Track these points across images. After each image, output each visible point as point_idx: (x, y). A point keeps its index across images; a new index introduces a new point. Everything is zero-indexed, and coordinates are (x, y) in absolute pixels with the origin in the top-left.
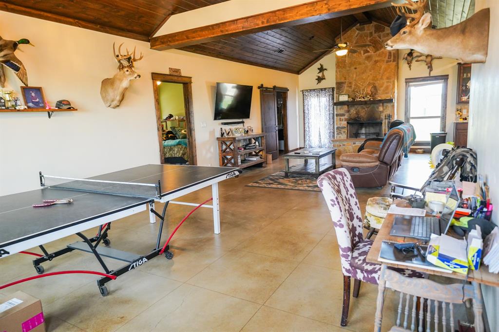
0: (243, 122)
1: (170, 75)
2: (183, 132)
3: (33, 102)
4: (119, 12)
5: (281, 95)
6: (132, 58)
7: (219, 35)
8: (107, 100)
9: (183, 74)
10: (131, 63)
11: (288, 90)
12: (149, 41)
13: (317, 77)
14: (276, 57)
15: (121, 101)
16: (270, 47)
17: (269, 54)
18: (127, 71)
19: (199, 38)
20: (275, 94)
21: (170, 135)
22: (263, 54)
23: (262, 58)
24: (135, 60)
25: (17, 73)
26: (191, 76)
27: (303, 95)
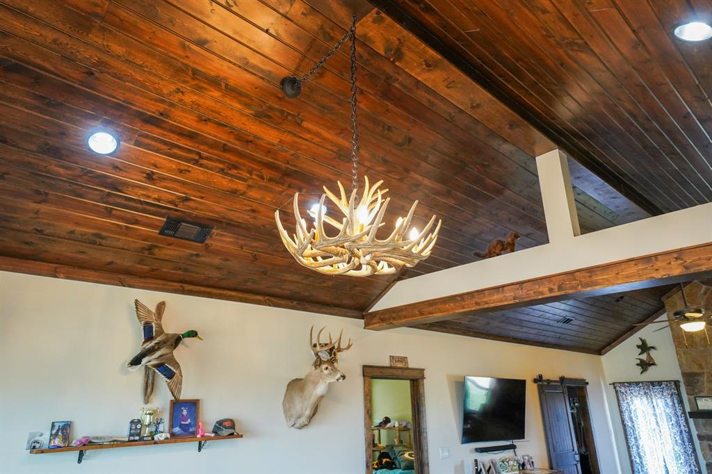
0: (513, 447)
1: (391, 367)
2: (406, 455)
3: (181, 426)
4: (324, 282)
5: (576, 391)
6: (336, 347)
7: (473, 309)
8: (291, 416)
9: (411, 365)
10: (333, 356)
11: (587, 383)
12: (362, 317)
13: (638, 362)
14: (559, 330)
15: (311, 418)
16: (548, 315)
17: (549, 325)
18: (327, 368)
19: (440, 314)
20: (566, 390)
21: (384, 460)
22: (537, 326)
23: (536, 331)
24: (339, 350)
25: (169, 381)
26: (422, 368)
27: (617, 392)
